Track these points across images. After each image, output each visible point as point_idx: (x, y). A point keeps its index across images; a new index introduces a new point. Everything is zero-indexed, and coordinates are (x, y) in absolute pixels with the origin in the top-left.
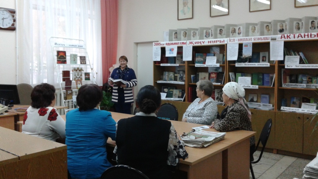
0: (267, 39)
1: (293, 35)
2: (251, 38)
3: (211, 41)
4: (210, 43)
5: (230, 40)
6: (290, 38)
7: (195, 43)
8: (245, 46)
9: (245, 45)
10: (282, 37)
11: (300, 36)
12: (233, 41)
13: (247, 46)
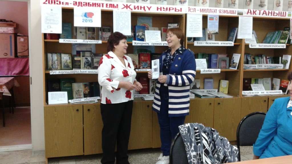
0: (233, 12)
1: (259, 11)
2: (216, 10)
3: (161, 8)
4: (159, 10)
5: (189, 10)
6: (256, 14)
7: (135, 9)
8: (210, 20)
9: (210, 18)
10: (248, 12)
11: (265, 13)
12: (193, 10)
13: (213, 20)
